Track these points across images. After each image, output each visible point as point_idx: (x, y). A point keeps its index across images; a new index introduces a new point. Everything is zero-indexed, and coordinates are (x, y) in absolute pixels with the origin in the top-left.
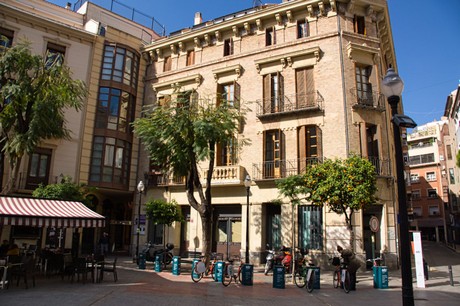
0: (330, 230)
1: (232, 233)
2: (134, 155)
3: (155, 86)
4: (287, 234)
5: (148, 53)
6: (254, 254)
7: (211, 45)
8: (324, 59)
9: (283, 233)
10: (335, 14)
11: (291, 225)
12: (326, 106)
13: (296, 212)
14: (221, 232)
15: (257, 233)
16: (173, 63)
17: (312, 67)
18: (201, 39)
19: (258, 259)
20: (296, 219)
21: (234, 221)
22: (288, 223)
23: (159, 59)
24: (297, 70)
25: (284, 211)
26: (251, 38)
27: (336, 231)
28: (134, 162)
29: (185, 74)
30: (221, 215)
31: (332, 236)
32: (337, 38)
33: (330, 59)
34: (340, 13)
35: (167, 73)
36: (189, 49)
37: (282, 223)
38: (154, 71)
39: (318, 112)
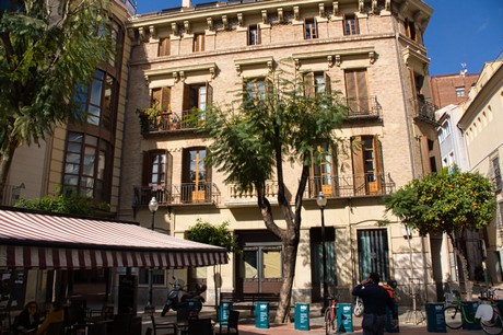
0: (398, 258)
1: (264, 266)
2: (117, 162)
3: (147, 73)
4: (344, 265)
5: (136, 30)
6: (303, 292)
7: (229, 29)
8: (379, 62)
9: (340, 265)
10: (389, 13)
11: (350, 254)
12: (384, 115)
13: (355, 238)
14: (247, 265)
15: (305, 264)
16: (172, 47)
17: (365, 69)
18: (217, 21)
19: (308, 297)
20: (355, 247)
21: (266, 251)
22: (346, 252)
23: (151, 40)
24: (346, 71)
25: (339, 237)
26: (283, 27)
27: (405, 259)
28: (116, 172)
29: (195, 62)
30: (247, 244)
31: (400, 265)
32: (393, 40)
33: (386, 62)
34: (394, 14)
35: (164, 58)
36: (197, 30)
37: (338, 251)
38: (144, 53)
39: (376, 121)
